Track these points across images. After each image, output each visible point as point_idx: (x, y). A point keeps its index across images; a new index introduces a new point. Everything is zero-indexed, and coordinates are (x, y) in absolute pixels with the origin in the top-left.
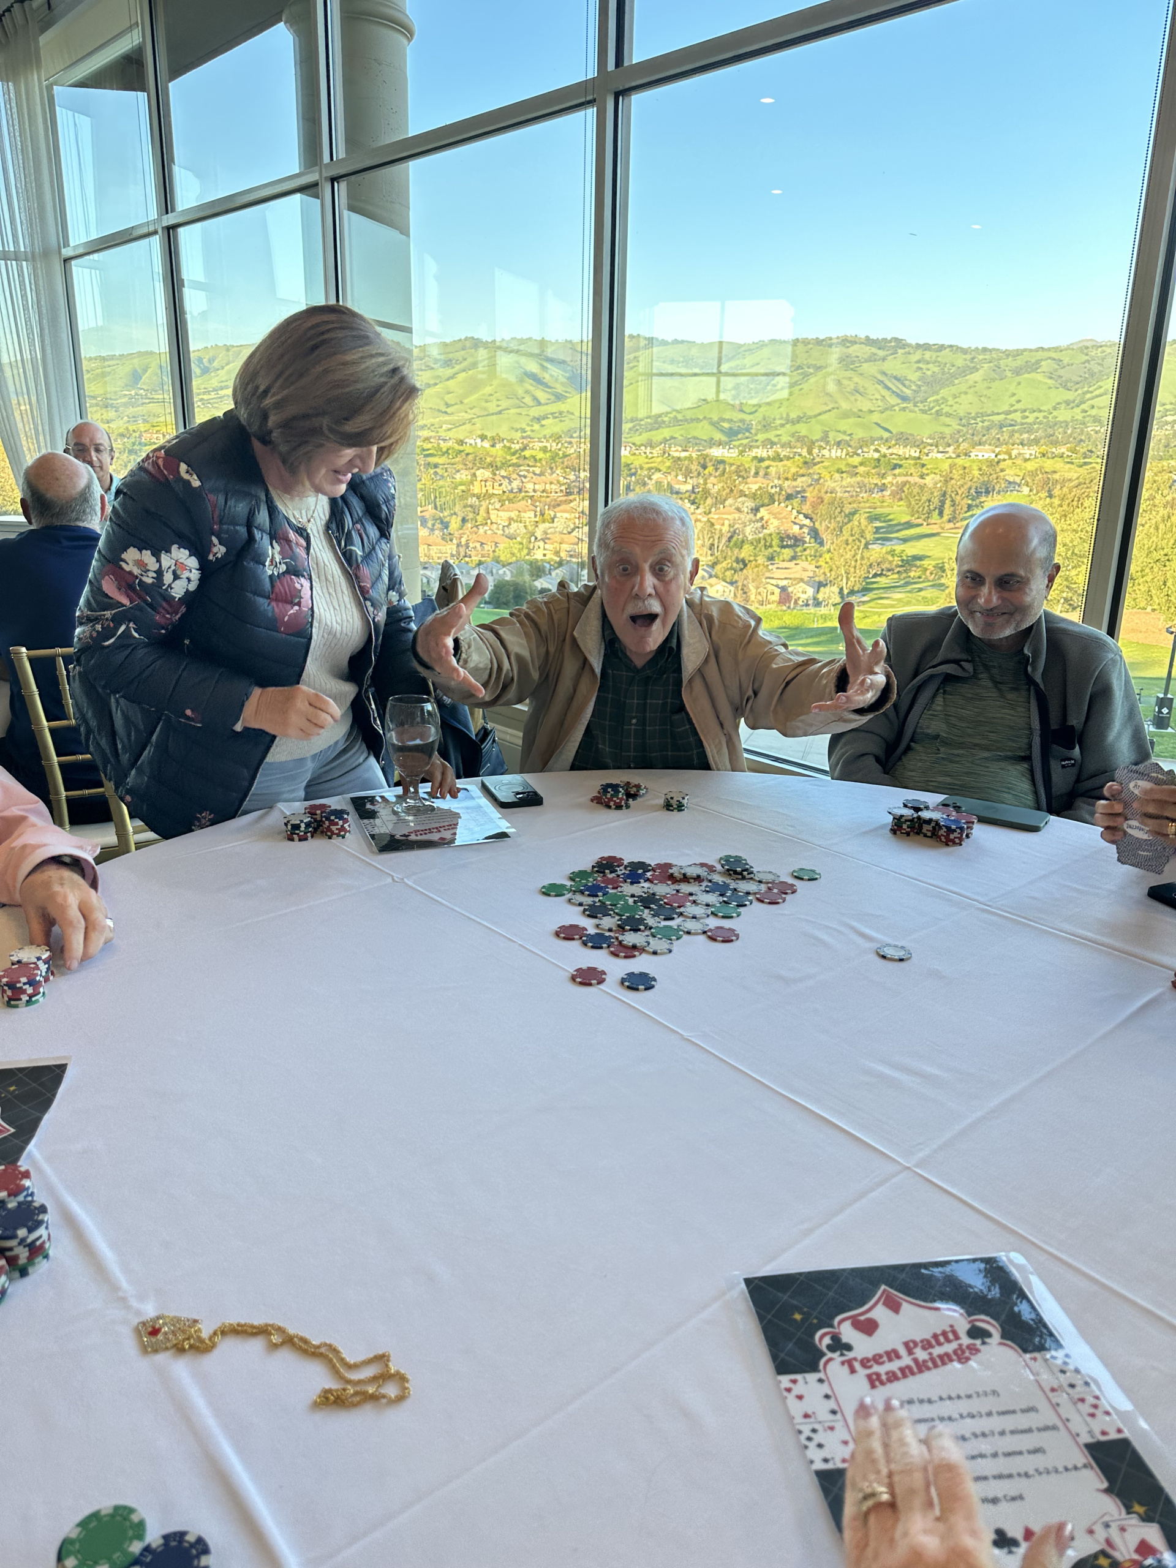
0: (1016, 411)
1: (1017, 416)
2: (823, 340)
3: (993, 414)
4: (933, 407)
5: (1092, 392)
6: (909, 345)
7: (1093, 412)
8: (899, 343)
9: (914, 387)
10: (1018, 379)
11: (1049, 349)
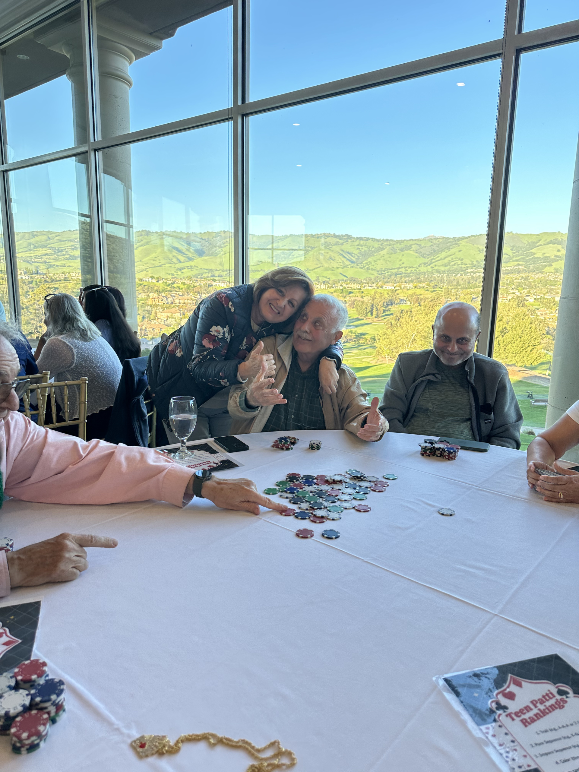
0: (402, 268)
1: (403, 270)
2: (314, 235)
3: (392, 269)
4: (365, 266)
5: (435, 259)
6: (354, 238)
7: (436, 268)
8: (349, 237)
9: (356, 257)
10: (402, 253)
11: (415, 240)
